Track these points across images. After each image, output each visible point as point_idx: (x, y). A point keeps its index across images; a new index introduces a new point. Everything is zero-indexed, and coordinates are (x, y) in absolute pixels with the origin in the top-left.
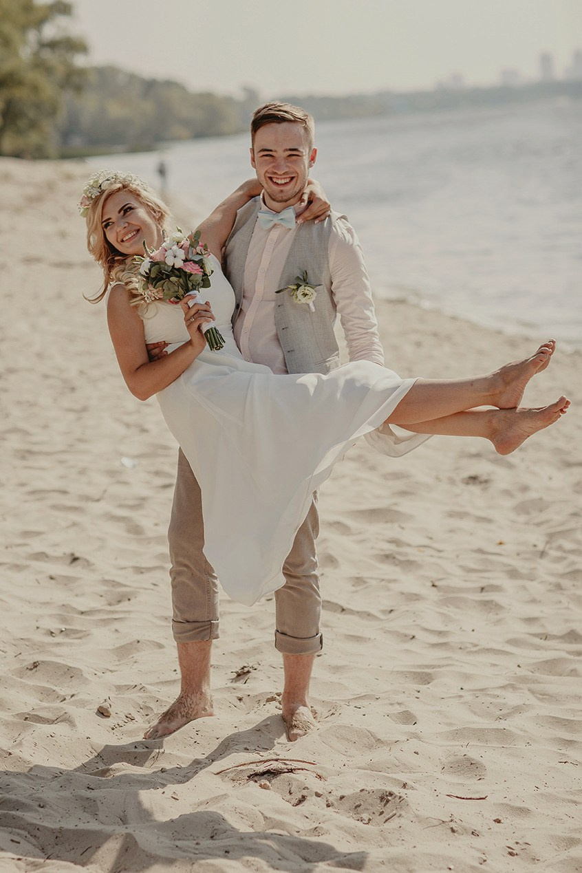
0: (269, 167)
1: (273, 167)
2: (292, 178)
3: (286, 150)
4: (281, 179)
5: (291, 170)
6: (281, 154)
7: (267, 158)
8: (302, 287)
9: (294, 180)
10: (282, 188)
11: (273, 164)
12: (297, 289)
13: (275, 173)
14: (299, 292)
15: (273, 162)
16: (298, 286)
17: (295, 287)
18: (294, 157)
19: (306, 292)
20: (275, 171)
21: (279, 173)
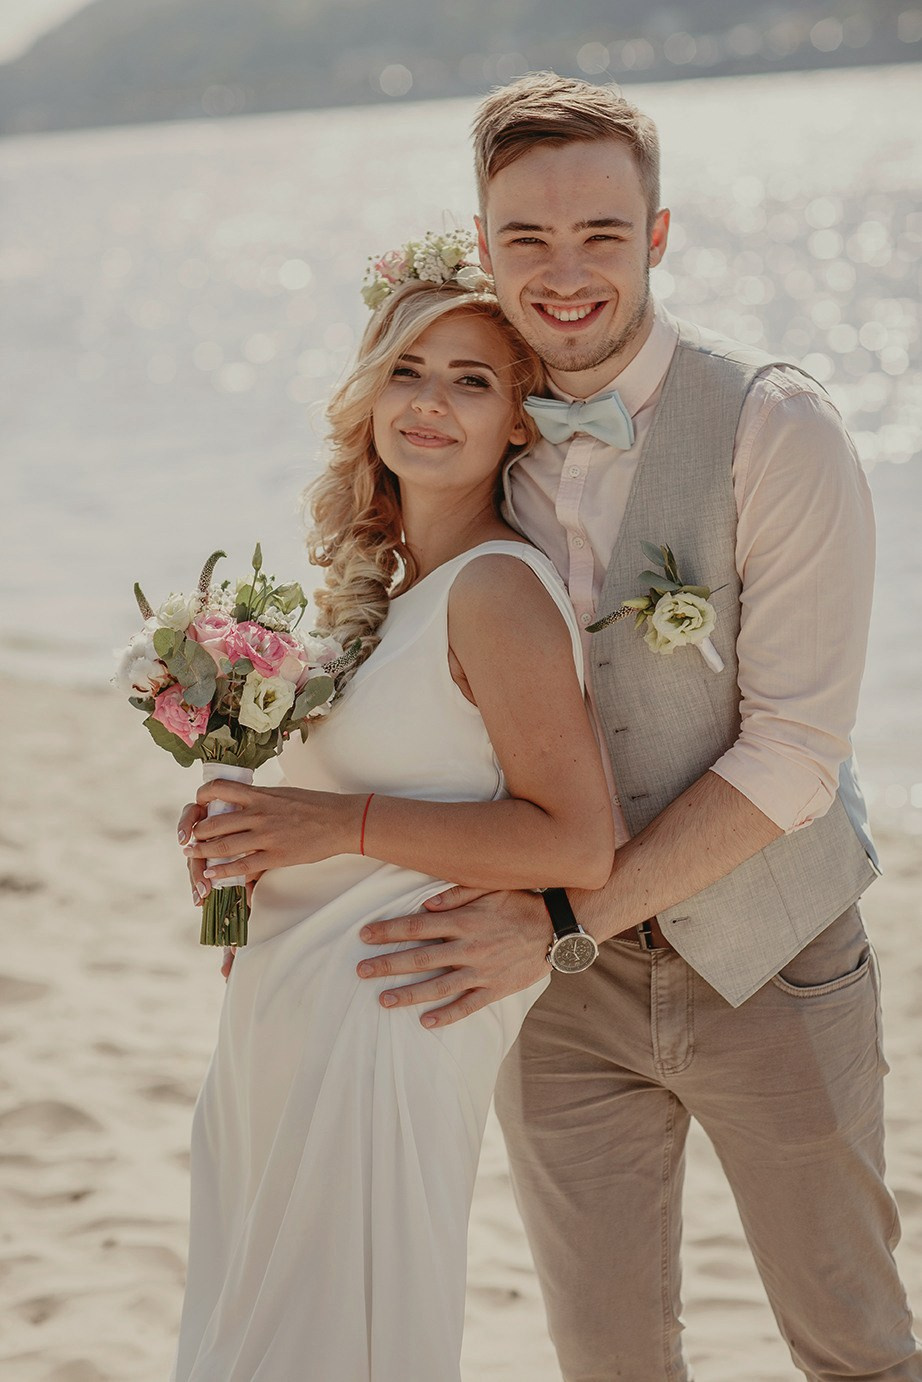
0: (532, 276)
1: (546, 275)
2: (598, 306)
3: (583, 225)
4: (569, 309)
5: (597, 283)
6: (565, 236)
7: (528, 249)
8: (667, 599)
9: (606, 312)
10: (573, 333)
11: (544, 268)
12: (652, 607)
13: (551, 294)
14: (660, 619)
15: (544, 261)
16: (654, 598)
17: (642, 604)
18: (606, 245)
19: (682, 610)
20: (551, 287)
21: (563, 291)
